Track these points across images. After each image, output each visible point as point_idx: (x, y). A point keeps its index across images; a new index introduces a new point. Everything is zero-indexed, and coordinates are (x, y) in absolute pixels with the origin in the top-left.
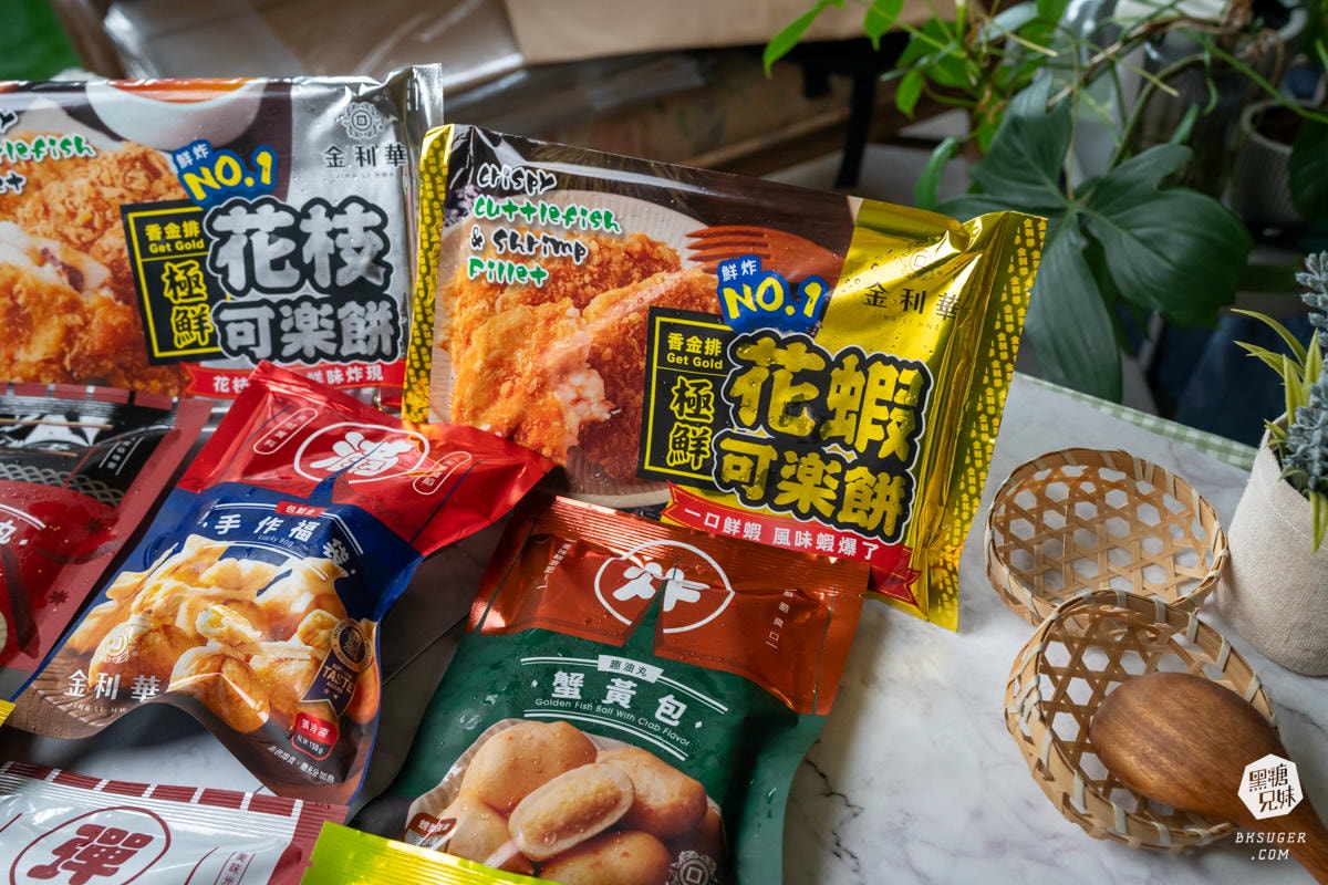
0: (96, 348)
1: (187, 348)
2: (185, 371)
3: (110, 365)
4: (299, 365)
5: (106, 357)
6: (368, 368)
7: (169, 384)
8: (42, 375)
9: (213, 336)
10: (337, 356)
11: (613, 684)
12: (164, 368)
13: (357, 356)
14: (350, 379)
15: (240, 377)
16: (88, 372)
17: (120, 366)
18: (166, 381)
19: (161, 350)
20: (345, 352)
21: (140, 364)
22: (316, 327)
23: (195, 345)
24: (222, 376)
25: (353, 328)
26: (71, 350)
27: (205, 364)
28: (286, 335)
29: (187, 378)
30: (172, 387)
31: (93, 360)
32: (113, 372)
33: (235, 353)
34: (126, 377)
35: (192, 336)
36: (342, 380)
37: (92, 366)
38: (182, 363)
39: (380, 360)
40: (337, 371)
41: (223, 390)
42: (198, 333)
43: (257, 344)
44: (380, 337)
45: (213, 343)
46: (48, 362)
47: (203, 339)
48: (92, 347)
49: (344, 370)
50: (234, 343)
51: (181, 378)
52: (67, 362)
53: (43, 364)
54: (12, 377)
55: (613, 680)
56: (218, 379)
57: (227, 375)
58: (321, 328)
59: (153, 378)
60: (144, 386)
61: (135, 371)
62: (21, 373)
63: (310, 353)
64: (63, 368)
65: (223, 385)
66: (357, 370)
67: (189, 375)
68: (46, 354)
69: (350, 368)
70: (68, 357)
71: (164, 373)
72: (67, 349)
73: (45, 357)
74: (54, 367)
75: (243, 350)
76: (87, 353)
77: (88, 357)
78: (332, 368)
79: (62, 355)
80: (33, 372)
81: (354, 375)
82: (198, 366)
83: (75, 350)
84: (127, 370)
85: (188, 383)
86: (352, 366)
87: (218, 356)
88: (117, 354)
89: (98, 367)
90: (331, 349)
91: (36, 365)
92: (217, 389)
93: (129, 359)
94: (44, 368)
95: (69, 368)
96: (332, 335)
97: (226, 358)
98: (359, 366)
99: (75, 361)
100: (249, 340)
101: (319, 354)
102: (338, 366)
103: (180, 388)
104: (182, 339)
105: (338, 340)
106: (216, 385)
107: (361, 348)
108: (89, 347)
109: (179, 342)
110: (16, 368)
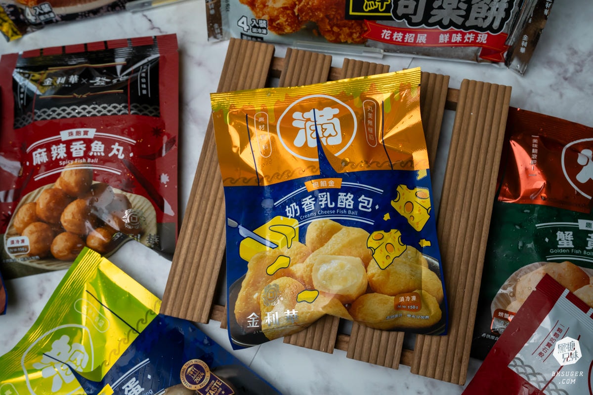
0: (314, 4)
1: (370, 11)
2: (366, 24)
3: (321, 15)
4: (437, 29)
5: (320, 11)
6: (479, 35)
7: (354, 31)
8: (280, 15)
9: (389, 6)
10: (463, 26)
11: (590, 237)
12: (353, 22)
13: (476, 27)
14: (466, 40)
15: (398, 32)
16: (308, 17)
17: (327, 17)
18: (353, 29)
19: (353, 11)
20: (468, 24)
21: (339, 18)
22: (456, 8)
23: (376, 10)
24: (387, 30)
25: (479, 10)
26: (299, 4)
27: (379, 22)
28: (434, 10)
29: (366, 29)
30: (356, 33)
31: (312, 12)
32: (322, 19)
33: (399, 18)
34: (329, 24)
35: (375, 5)
36: (461, 40)
37: (311, 14)
38: (365, 20)
39: (489, 32)
40: (459, 35)
41: (386, 38)
42: (380, 4)
43: (415, 14)
44: (494, 18)
45: (387, 10)
46: (285, 8)
47: (382, 7)
48: (313, 3)
49: (463, 35)
50: (400, 12)
51: (362, 28)
52: (296, 10)
53: (282, 9)
54: (263, 15)
55: (589, 235)
56: (385, 31)
57: (391, 30)
58: (458, 8)
59: (345, 27)
60: (339, 30)
61: (335, 21)
62: (269, 13)
63: (446, 22)
64: (293, 13)
65: (387, 35)
66: (472, 36)
67: (367, 27)
68: (284, 4)
69: (467, 34)
70: (297, 7)
71: (352, 24)
72: (297, 3)
73: (284, 6)
74: (288, 12)
75: (406, 16)
76: (308, 6)
77: (309, 9)
78: (457, 33)
79: (294, 5)
80: (275, 13)
81: (469, 38)
82: (375, 23)
83: (302, 4)
84: (330, 20)
85: (366, 31)
86: (470, 33)
87: (390, 18)
88: (327, 9)
89: (314, 15)
90: (459, 21)
91: (278, 9)
92: (383, 37)
93: (334, 13)
94: (283, 12)
95: (296, 14)
96: (463, 13)
97: (394, 20)
98: (474, 33)
99: (300, 10)
100: (410, 11)
101: (452, 23)
102: (461, 32)
103: (359, 33)
104: (369, 7)
105: (466, 17)
106: (383, 35)
107: (480, 23)
108: (310, 3)
109: (366, 8)
110: (266, 10)
